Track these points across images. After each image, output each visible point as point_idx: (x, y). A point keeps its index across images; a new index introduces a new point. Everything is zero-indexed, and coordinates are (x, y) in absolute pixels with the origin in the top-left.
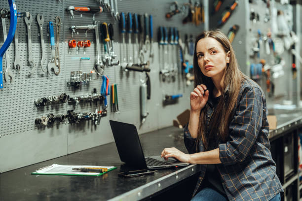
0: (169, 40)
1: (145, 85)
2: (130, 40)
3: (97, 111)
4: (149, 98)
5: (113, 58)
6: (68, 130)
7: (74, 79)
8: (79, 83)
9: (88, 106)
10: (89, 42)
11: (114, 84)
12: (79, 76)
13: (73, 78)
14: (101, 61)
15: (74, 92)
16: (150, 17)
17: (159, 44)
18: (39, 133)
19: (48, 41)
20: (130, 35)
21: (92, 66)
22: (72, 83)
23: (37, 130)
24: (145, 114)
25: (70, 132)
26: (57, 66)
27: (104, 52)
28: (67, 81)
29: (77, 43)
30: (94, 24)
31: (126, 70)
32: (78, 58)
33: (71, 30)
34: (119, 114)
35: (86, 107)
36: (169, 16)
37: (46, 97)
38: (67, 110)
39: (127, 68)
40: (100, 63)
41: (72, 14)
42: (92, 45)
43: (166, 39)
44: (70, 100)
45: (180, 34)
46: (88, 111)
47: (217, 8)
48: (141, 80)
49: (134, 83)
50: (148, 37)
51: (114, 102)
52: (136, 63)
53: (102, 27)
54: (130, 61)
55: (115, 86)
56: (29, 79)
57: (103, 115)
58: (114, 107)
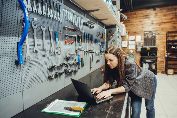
0: (98, 43)
1: (91, 57)
2: (87, 42)
3: (76, 68)
4: (93, 61)
5: (82, 48)
7: (67, 56)
8: (69, 58)
12: (69, 55)
14: (78, 49)
15: (67, 61)
16: (93, 35)
17: (95, 44)
18: (50, 82)
19: (55, 39)
20: (87, 40)
21: (75, 51)
22: (66, 58)
23: (49, 81)
24: (91, 67)
25: (65, 78)
26: (60, 51)
27: (79, 46)
28: (64, 57)
29: (68, 41)
30: (75, 35)
32: (69, 48)
33: (66, 36)
34: (84, 67)
36: (97, 36)
37: (54, 65)
38: (64, 69)
39: (86, 51)
41: (66, 29)
42: (74, 43)
44: (65, 65)
45: (100, 41)
46: (73, 68)
47: (109, 35)
48: (90, 55)
49: (88, 56)
50: (92, 41)
51: (82, 64)
52: (89, 50)
53: (78, 37)
54: (87, 49)
55: (83, 58)
56: (44, 57)
57: (79, 69)
58: (82, 66)
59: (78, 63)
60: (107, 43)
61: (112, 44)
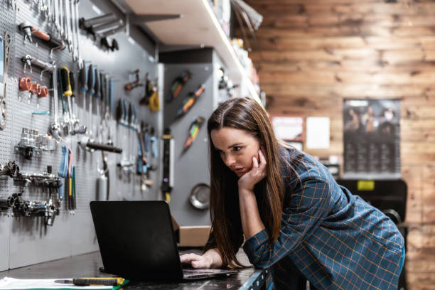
0: (129, 121)
1: (104, 178)
2: (91, 107)
5: (76, 122)
6: (11, 228)
7: (26, 141)
8: (32, 149)
9: (38, 192)
10: (46, 89)
12: (34, 138)
13: (25, 138)
14: (59, 125)
16: (110, 81)
17: (118, 122)
20: (91, 98)
22: (20, 148)
26: (3, 115)
27: (61, 113)
28: (15, 144)
32: (30, 112)
33: (24, 60)
35: (36, 194)
38: (13, 192)
39: (88, 145)
41: (29, 34)
43: (127, 118)
44: (17, 177)
47: (176, 94)
50: (107, 108)
51: (70, 194)
53: (61, 73)
55: (74, 168)
58: (70, 203)
60: (167, 131)
61: (190, 136)
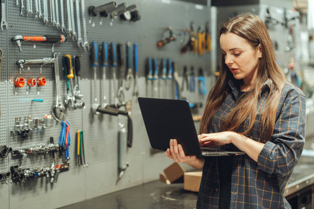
0: (160, 74)
1: (124, 131)
2: (104, 76)
3: (53, 166)
4: (129, 145)
6: (10, 192)
7: (19, 127)
8: (27, 131)
9: (41, 159)
10: (43, 79)
11: (79, 131)
12: (28, 122)
13: (17, 126)
14: (61, 103)
15: (22, 143)
16: (134, 46)
17: (147, 79)
20: (104, 69)
21: (50, 109)
22: (18, 132)
24: (123, 166)
25: (13, 193)
27: (66, 91)
28: (11, 129)
29: (25, 81)
30: (53, 57)
31: (98, 113)
32: (29, 100)
34: (87, 167)
35: (38, 161)
36: (161, 45)
38: (10, 166)
39: (98, 110)
40: (60, 105)
41: (20, 45)
43: (157, 72)
44: (14, 154)
45: (176, 66)
46: (41, 166)
48: (120, 124)
49: (110, 127)
50: (130, 70)
51: (78, 153)
52: (112, 103)
54: (105, 101)
55: (82, 133)
57: (63, 170)
58: (80, 159)
59: (62, 151)
